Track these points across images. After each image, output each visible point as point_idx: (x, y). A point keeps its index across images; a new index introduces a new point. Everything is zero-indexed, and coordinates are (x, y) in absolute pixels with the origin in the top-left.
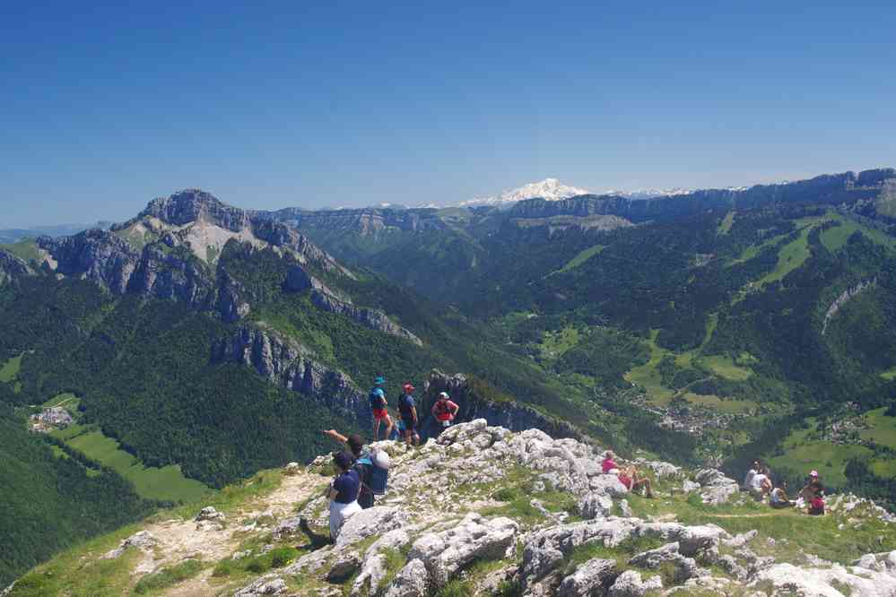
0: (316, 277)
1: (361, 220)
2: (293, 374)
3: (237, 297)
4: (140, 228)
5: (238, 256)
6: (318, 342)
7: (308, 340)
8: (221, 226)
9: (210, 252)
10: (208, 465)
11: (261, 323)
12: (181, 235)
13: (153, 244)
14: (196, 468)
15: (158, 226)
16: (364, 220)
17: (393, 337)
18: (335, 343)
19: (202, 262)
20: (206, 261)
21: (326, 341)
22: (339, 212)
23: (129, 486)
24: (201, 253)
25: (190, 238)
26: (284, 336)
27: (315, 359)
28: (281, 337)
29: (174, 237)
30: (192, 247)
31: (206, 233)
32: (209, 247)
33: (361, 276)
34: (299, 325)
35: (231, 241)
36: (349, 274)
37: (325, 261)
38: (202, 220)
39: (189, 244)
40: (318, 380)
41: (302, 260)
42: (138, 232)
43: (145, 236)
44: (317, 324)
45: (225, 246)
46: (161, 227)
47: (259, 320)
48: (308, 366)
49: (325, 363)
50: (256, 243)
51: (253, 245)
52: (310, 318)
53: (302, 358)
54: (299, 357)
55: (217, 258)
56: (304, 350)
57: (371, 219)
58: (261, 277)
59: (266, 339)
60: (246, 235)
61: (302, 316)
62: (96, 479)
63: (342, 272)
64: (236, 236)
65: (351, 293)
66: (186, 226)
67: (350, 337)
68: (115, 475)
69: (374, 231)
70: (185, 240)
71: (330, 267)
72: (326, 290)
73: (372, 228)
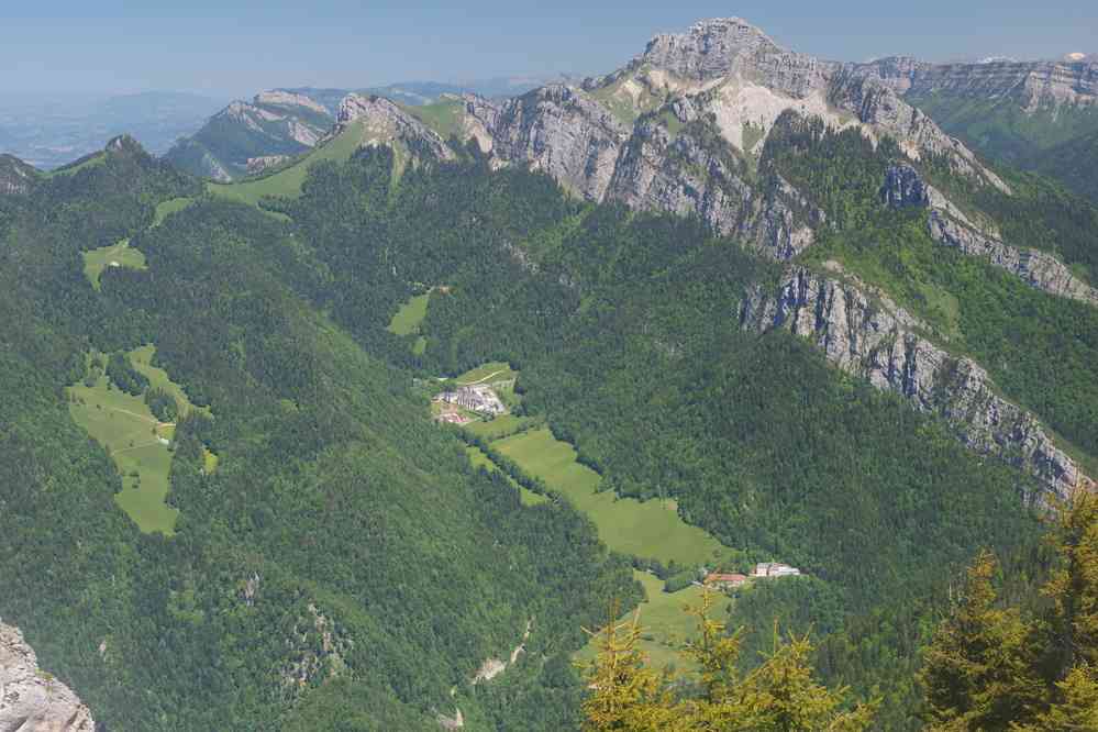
0: (937, 187)
1: (1026, 84)
2: (883, 359)
3: (790, 213)
4: (632, 87)
5: (794, 140)
6: (932, 305)
7: (914, 299)
8: (771, 87)
9: (750, 133)
10: (721, 506)
11: (832, 264)
12: (701, 100)
13: (652, 114)
14: (701, 507)
15: (662, 85)
16: (1035, 84)
17: (1073, 304)
18: (964, 307)
19: (734, 150)
20: (741, 148)
21: (948, 304)
22: (987, 68)
24: (733, 134)
25: (716, 107)
26: (871, 289)
27: (923, 334)
28: (866, 293)
29: (687, 103)
30: (719, 123)
31: (744, 99)
32: (748, 124)
33: (1022, 186)
34: (899, 271)
35: (786, 116)
36: (999, 184)
37: (956, 157)
38: (739, 75)
39: (713, 117)
40: (926, 374)
41: (913, 154)
42: (628, 94)
43: (640, 99)
44: (932, 272)
45: (777, 122)
46: (666, 86)
47: (827, 258)
48: (910, 348)
49: (942, 345)
50: (832, 119)
51: (826, 124)
52: (921, 262)
53: (901, 333)
54: (894, 330)
55: (761, 143)
56: (903, 316)
57: (1047, 81)
58: (836, 179)
59: (839, 293)
60: (813, 105)
61: (906, 255)
63: (985, 178)
64: (796, 105)
65: (999, 220)
66: (710, 85)
67: (992, 299)
69: (1051, 104)
70: (707, 110)
71: (964, 168)
72: (954, 211)
73: (1047, 98)
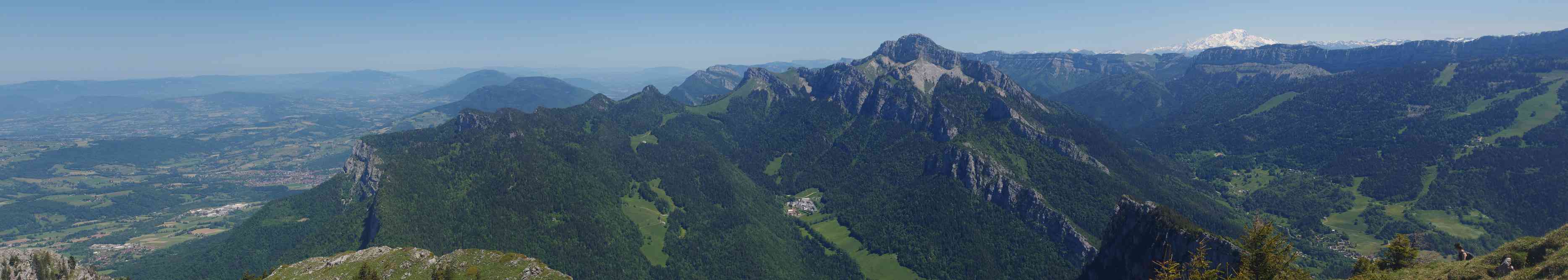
0: (1015, 109)
1: (1053, 62)
2: (992, 189)
3: (947, 121)
4: (874, 64)
5: (949, 88)
6: (1015, 163)
7: (1006, 161)
8: (936, 65)
9: (927, 84)
10: (918, 257)
11: (967, 144)
12: (905, 70)
13: (883, 76)
14: (909, 258)
15: (887, 63)
16: (1057, 63)
17: (1083, 165)
18: (1029, 165)
19: (921, 92)
20: (924, 91)
21: (1022, 163)
22: (1034, 56)
23: (856, 266)
24: (920, 85)
25: (912, 73)
26: (986, 156)
27: (1011, 177)
28: (984, 158)
29: (899, 71)
30: (913, 80)
31: (925, 69)
32: (927, 80)
33: (1054, 109)
34: (999, 148)
35: (944, 77)
36: (1043, 108)
37: (1023, 96)
38: (922, 59)
39: (911, 78)
40: (1014, 196)
41: (1003, 94)
42: (872, 67)
43: (878, 69)
44: (1014, 148)
45: (940, 80)
46: (889, 63)
47: (965, 141)
48: (1005, 183)
49: (1021, 182)
50: (965, 79)
51: (962, 81)
52: (1008, 143)
53: (1001, 176)
54: (998, 175)
55: (933, 89)
56: (1002, 169)
57: (1062, 62)
58: (968, 106)
59: (971, 157)
60: (956, 72)
61: (1002, 141)
62: (831, 257)
63: (1036, 105)
64: (948, 72)
65: (1044, 124)
66: (909, 63)
67: (1043, 161)
68: (846, 256)
69: (1065, 72)
70: (908, 74)
71: (1027, 101)
72: (1023, 120)
73: (1062, 69)
